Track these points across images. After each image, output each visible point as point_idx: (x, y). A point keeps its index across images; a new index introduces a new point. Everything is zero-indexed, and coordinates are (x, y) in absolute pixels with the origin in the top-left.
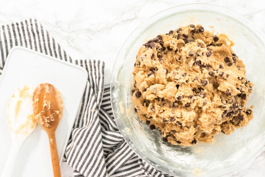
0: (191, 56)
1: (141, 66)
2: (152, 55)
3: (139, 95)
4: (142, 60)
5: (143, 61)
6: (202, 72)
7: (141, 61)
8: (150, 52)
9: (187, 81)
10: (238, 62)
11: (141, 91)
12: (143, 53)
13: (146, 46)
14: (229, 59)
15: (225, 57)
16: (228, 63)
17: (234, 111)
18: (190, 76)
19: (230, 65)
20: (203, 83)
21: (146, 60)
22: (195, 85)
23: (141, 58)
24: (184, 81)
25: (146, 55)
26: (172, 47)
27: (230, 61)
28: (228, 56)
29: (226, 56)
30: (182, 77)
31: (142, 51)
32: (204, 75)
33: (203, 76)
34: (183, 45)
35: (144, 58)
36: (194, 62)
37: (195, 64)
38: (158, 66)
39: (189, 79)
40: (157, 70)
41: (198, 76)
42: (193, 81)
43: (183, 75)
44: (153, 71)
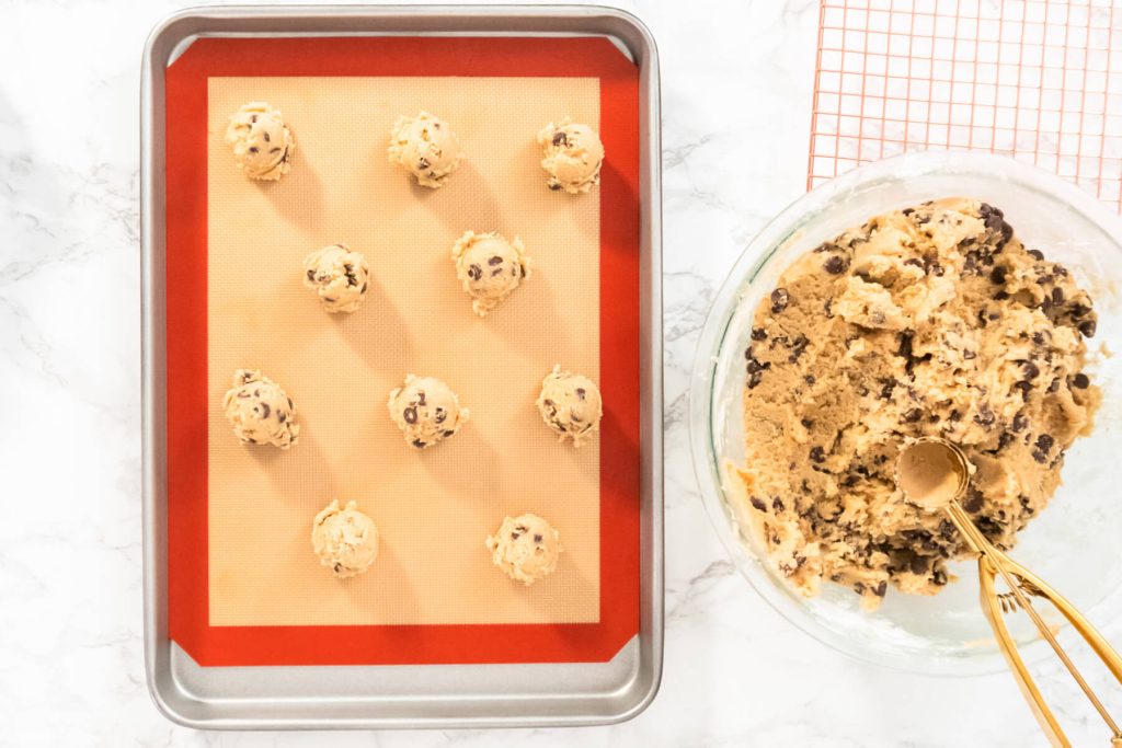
0: (1034, 339)
1: (924, 227)
2: (970, 238)
3: (836, 268)
4: (942, 221)
5: (941, 225)
6: (1009, 395)
7: (936, 218)
8: (975, 227)
9: (958, 371)
10: (1053, 475)
11: (854, 266)
12: (961, 212)
13: (982, 208)
14: (1051, 444)
15: (1050, 434)
16: (1039, 449)
17: (934, 539)
18: (976, 369)
19: (1038, 458)
20: (986, 415)
21: (949, 230)
22: (963, 397)
23: (945, 216)
24: (956, 365)
25: (959, 222)
26: (1014, 278)
27: (1046, 452)
28: (1056, 440)
29: (1054, 434)
30: (962, 353)
31: (963, 206)
32: (1008, 403)
33: (1003, 403)
34: (1030, 304)
35: (949, 222)
36: (1026, 357)
37: (1024, 365)
38: (950, 270)
39: (967, 372)
40: (940, 275)
41: (993, 391)
42: (969, 386)
43: (966, 352)
44: (931, 267)
